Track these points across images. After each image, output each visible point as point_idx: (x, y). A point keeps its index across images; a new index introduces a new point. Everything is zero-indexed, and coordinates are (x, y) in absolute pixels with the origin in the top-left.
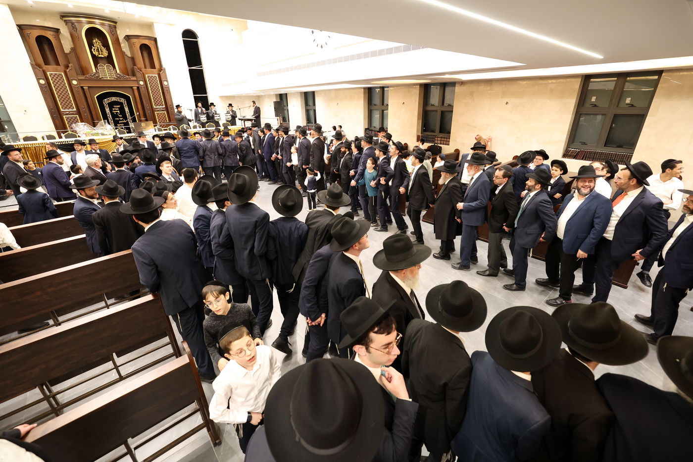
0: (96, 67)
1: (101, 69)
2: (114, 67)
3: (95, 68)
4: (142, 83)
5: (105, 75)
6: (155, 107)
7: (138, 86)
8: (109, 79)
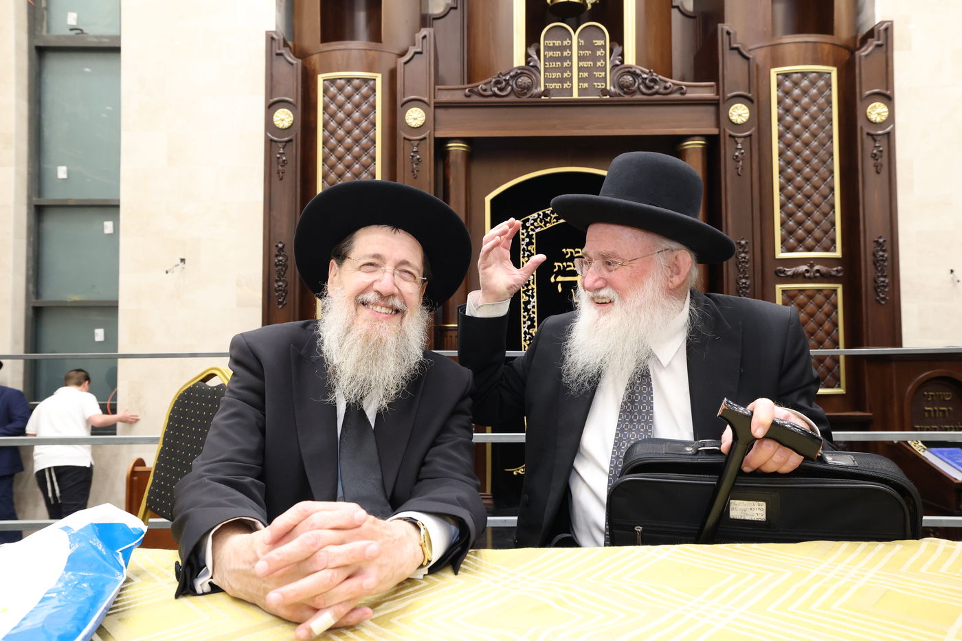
0: (532, 38)
1: (554, 48)
2: (617, 37)
3: (528, 44)
4: (739, 113)
5: (562, 80)
6: (780, 254)
7: (714, 131)
8: (575, 96)
